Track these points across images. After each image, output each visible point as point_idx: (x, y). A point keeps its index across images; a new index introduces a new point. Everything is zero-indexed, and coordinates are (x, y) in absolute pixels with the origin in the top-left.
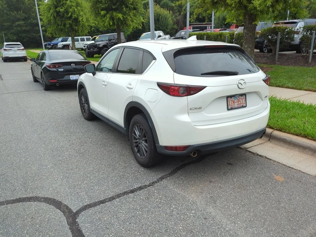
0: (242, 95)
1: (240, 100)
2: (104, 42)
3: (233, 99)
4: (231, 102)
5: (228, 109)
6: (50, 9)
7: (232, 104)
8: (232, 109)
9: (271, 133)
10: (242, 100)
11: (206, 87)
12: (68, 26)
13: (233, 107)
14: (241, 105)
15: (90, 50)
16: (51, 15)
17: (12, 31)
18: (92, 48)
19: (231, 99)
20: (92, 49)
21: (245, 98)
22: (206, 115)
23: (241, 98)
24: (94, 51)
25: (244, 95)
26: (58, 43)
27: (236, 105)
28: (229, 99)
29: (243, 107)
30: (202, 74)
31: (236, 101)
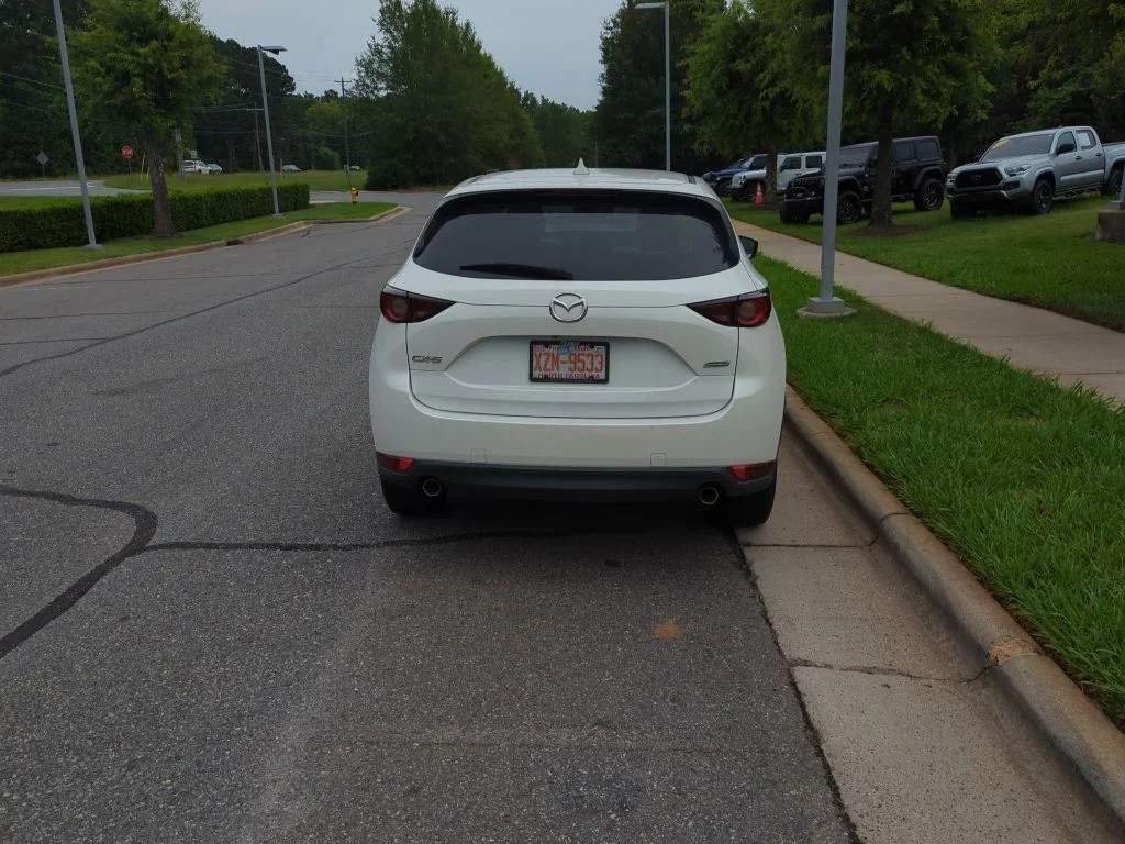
0: (590, 342)
1: (582, 357)
2: (848, 170)
3: (553, 350)
4: (543, 359)
5: (533, 379)
6: (713, 67)
7: (549, 366)
8: (545, 380)
9: (883, 520)
10: (590, 361)
11: (454, 303)
12: (757, 118)
13: (553, 373)
14: (588, 374)
15: (793, 197)
16: (713, 83)
17: (632, 136)
18: (801, 191)
19: (547, 350)
20: (799, 195)
21: (604, 354)
22: (457, 382)
23: (586, 352)
24: (804, 202)
25: (604, 343)
26: (733, 174)
27: (564, 371)
28: (539, 349)
29: (592, 380)
30: (462, 268)
31: (564, 358)
